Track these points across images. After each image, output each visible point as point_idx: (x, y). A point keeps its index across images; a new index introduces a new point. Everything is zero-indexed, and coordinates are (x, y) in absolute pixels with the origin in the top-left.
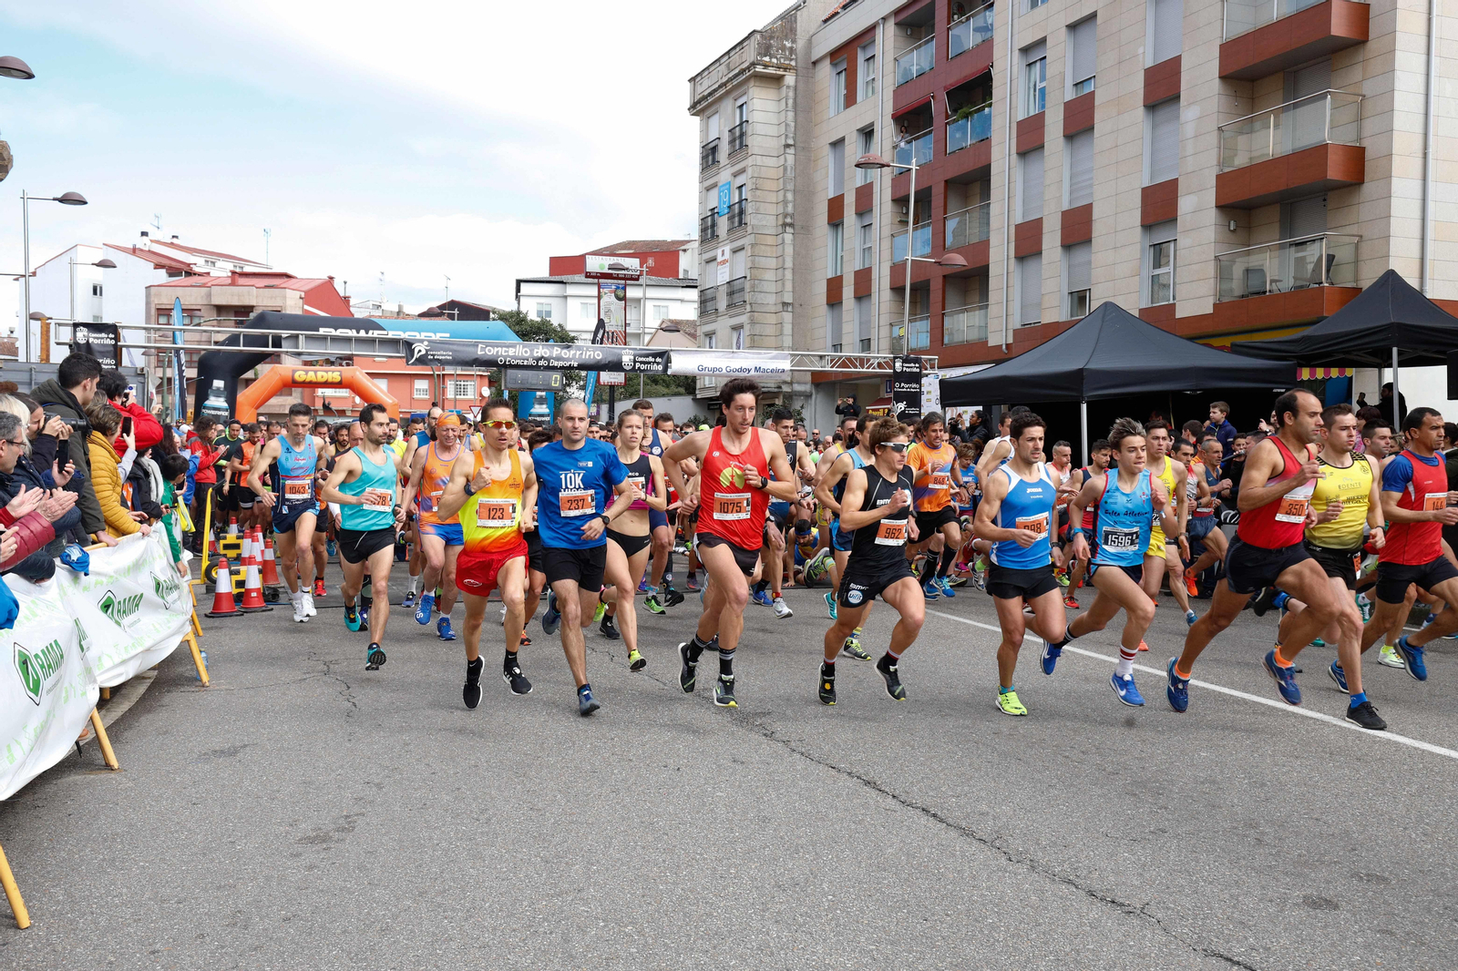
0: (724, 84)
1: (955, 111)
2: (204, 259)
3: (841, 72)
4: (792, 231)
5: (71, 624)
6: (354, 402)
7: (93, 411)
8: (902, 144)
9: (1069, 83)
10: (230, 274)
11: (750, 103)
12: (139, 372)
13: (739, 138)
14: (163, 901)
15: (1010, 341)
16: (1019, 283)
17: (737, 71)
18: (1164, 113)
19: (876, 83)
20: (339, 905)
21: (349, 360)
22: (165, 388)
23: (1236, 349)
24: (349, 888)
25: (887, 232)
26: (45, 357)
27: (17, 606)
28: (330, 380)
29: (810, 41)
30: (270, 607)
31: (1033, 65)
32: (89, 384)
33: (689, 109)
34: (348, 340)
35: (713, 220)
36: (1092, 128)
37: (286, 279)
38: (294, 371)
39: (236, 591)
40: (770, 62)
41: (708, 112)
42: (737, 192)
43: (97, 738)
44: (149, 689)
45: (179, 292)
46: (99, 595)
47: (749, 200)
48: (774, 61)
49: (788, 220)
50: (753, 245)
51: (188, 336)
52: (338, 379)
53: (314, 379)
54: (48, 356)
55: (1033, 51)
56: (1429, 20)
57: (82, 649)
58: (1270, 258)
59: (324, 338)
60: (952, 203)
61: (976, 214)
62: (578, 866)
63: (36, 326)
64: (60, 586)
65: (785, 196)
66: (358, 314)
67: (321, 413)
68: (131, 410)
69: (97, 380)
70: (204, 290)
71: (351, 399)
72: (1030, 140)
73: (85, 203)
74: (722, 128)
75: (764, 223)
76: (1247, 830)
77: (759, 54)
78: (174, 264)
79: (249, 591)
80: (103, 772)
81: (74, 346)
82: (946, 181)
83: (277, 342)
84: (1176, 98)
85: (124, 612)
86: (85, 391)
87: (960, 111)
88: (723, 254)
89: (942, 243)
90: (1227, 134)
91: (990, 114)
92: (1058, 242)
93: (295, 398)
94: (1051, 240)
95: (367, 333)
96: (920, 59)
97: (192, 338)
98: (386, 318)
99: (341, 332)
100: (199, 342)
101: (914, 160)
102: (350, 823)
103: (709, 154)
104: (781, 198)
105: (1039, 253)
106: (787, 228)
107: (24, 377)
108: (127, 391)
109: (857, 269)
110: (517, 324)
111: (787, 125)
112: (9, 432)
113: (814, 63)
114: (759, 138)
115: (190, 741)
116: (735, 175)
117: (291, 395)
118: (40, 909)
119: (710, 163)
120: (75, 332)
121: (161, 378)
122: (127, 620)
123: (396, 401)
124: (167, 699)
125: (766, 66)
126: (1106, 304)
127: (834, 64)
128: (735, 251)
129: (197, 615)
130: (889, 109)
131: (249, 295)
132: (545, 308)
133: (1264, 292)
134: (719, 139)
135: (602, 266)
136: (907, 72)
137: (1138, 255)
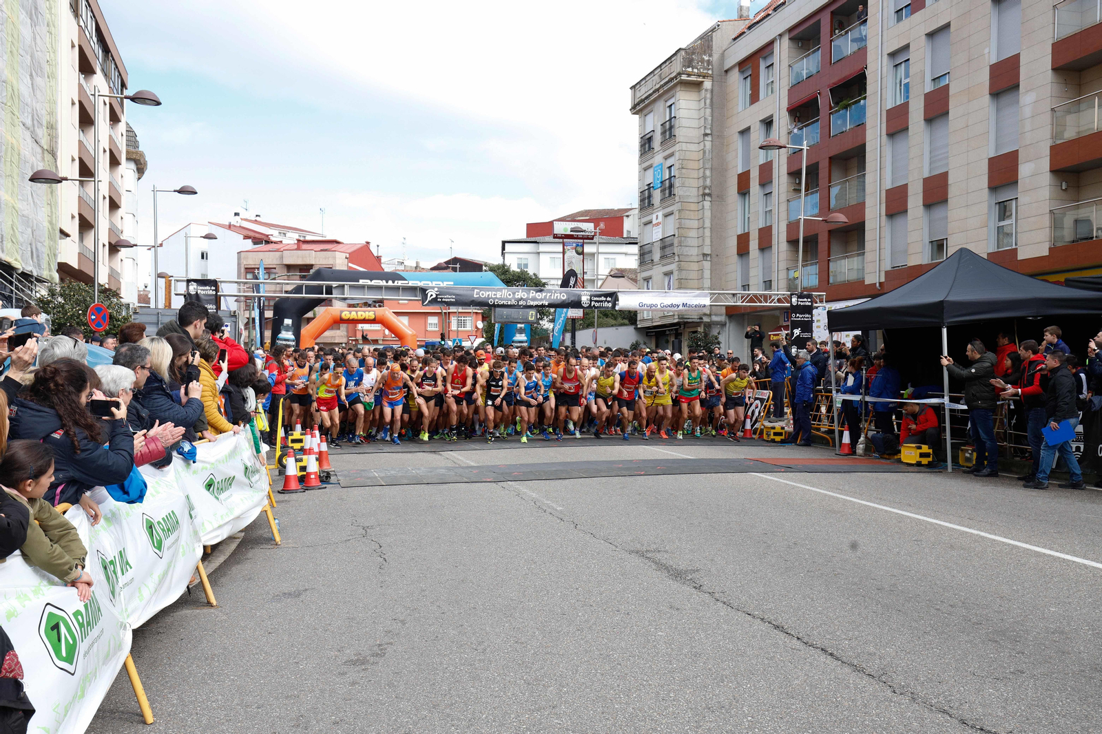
0: (657, 90)
1: (837, 103)
2: (278, 232)
3: (747, 77)
4: (709, 199)
5: (184, 498)
6: (384, 333)
7: (201, 344)
8: (796, 131)
9: (928, 78)
10: (296, 242)
11: (677, 103)
12: (232, 314)
13: (669, 131)
14: (247, 706)
15: (883, 280)
16: (890, 235)
17: (667, 79)
18: (1005, 99)
19: (774, 84)
20: (374, 713)
21: (380, 302)
22: (251, 325)
23: (1069, 283)
24: (381, 700)
25: (783, 198)
26: (168, 305)
27: (146, 486)
28: (367, 318)
29: (723, 54)
30: (324, 486)
31: (899, 67)
32: (199, 324)
33: (631, 110)
34: (380, 288)
35: (649, 193)
36: (947, 113)
37: (335, 245)
38: (342, 312)
39: (300, 474)
40: (693, 71)
41: (645, 112)
42: (667, 171)
43: (202, 582)
44: (239, 546)
45: (261, 255)
46: (204, 477)
47: (677, 177)
48: (696, 71)
49: (707, 191)
50: (680, 211)
51: (268, 287)
52: (373, 317)
53: (356, 318)
54: (170, 304)
55: (899, 55)
57: (191, 517)
58: (1096, 211)
59: (363, 287)
60: (835, 174)
61: (855, 183)
62: (552, 688)
63: (162, 282)
64: (176, 470)
65: (704, 172)
66: (387, 268)
67: (361, 342)
68: (226, 342)
69: (205, 321)
70: (278, 254)
71: (382, 332)
72: (897, 124)
73: (196, 193)
74: (656, 123)
75: (688, 194)
76: (1093, 673)
77: (684, 66)
78: (257, 235)
79: (308, 474)
80: (205, 608)
81: (187, 296)
82: (830, 158)
83: (329, 290)
84: (1016, 87)
85: (222, 489)
86: (196, 329)
87: (840, 104)
88: (657, 218)
89: (827, 206)
90: (1058, 114)
91: (865, 104)
92: (921, 203)
93: (342, 331)
94: (915, 201)
95: (393, 283)
96: (809, 65)
97: (272, 289)
98: (407, 271)
99: (375, 282)
100: (275, 292)
101: (805, 143)
102: (382, 650)
103: (646, 143)
104: (701, 175)
105: (906, 211)
106: (706, 197)
107: (154, 319)
108: (223, 328)
109: (761, 227)
110: (503, 274)
111: (705, 119)
112: (143, 360)
113: (726, 71)
114: (684, 130)
115: (267, 586)
116: (666, 158)
117: (339, 329)
118: (161, 709)
119: (647, 149)
120: (188, 286)
121: (248, 318)
122: (223, 496)
123: (415, 332)
124: (250, 554)
125: (689, 75)
126: (961, 250)
127: (741, 71)
128: (666, 216)
129: (273, 492)
130: (785, 104)
131: (310, 256)
132: (524, 262)
133: (1092, 238)
134: (654, 131)
135: (566, 230)
136: (799, 74)
137: (986, 211)
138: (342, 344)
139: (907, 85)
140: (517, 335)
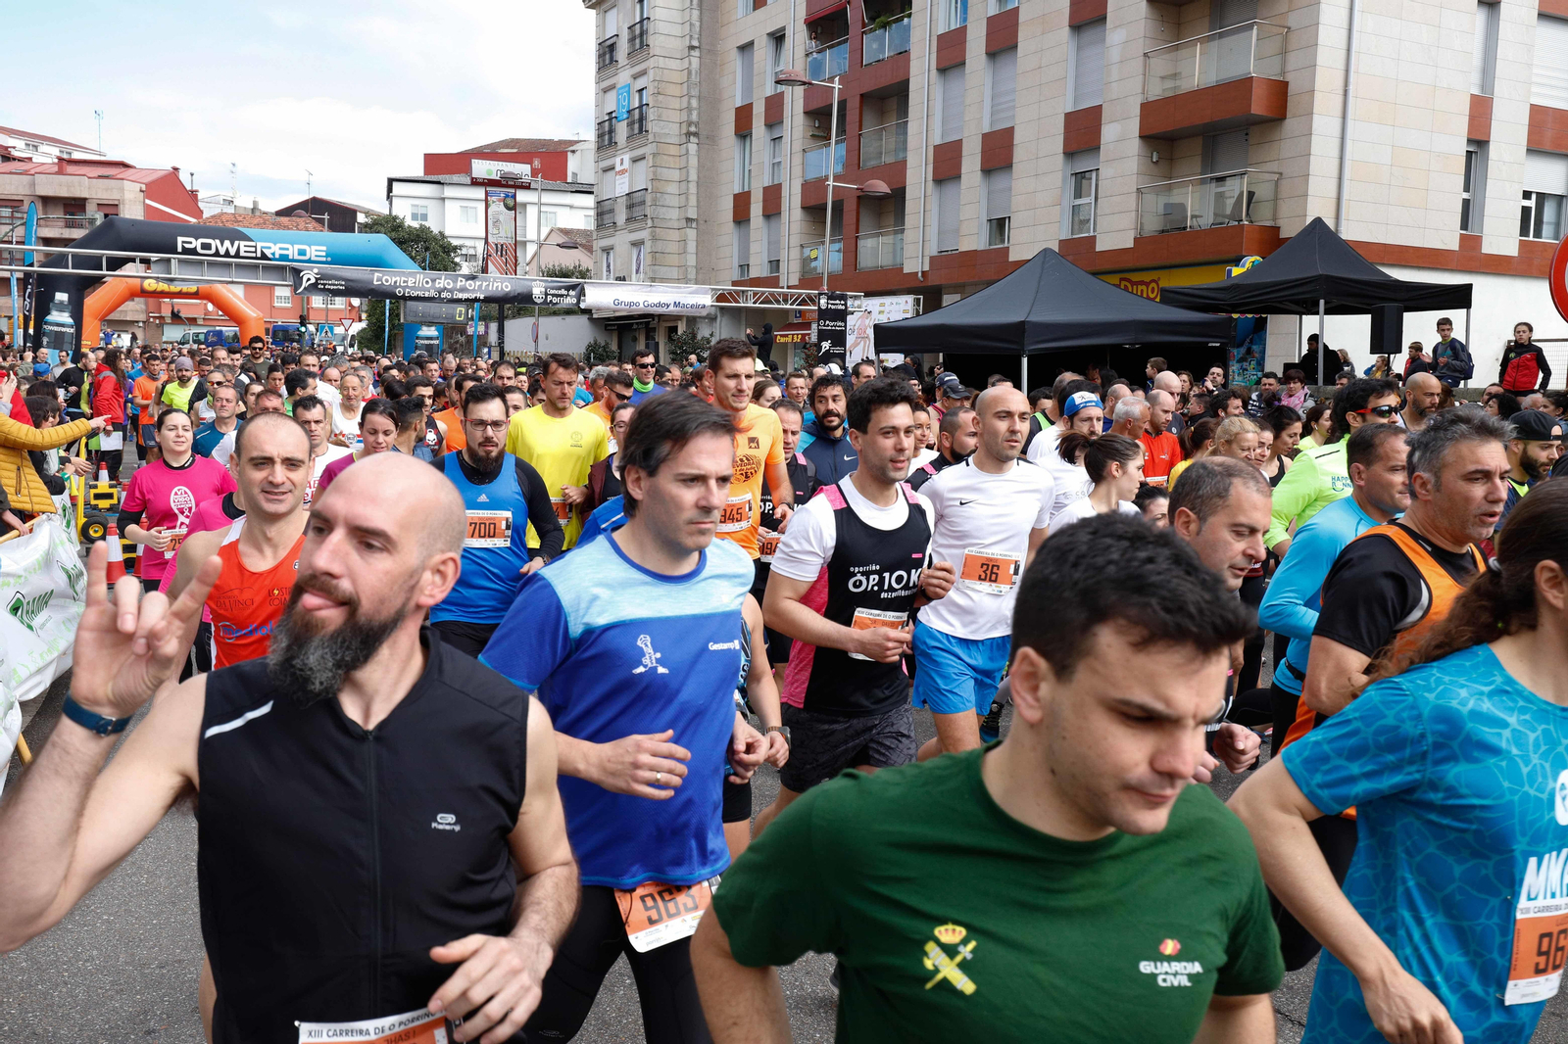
1: (872, 19)
2: (23, 143)
4: (696, 141)
6: (206, 309)
8: (815, 53)
10: (56, 161)
13: (640, 36)
15: (927, 268)
16: (937, 208)
18: (1090, 34)
25: (798, 146)
28: (185, 290)
35: (611, 125)
36: (1015, 47)
37: (123, 169)
38: (143, 279)
41: (605, 6)
42: (637, 96)
47: (650, 106)
49: (693, 129)
50: (654, 155)
52: (194, 290)
53: (167, 289)
58: (1192, 193)
60: (868, 119)
61: (893, 133)
65: (689, 103)
66: (210, 215)
67: (169, 320)
70: (26, 178)
72: (951, 56)
74: (621, 24)
75: (667, 131)
82: (862, 95)
84: (1102, 19)
87: (877, 20)
88: (622, 163)
89: (857, 162)
90: (1152, 62)
91: (909, 25)
92: (978, 166)
93: (138, 303)
94: (971, 163)
98: (244, 219)
103: (607, 52)
104: (685, 105)
105: (959, 177)
106: (691, 137)
109: (766, 185)
110: (393, 230)
111: (691, 24)
114: (662, 38)
116: (635, 77)
119: (607, 62)
123: (261, 315)
128: (635, 160)
130: (802, 14)
131: (80, 186)
132: (421, 211)
133: (1185, 228)
134: (617, 35)
135: (489, 172)
137: (1059, 183)
138: (137, 322)
139: (965, 3)
140: (424, 328)
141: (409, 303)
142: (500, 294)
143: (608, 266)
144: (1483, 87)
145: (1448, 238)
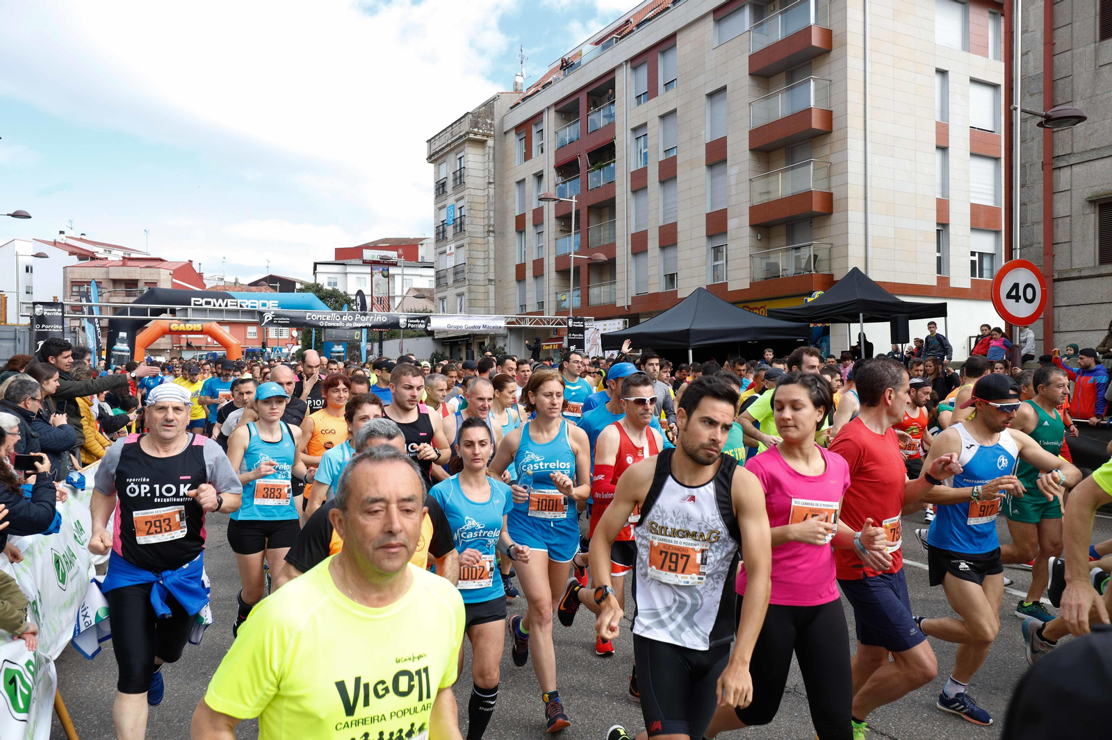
0: (450, 145)
1: (593, 165)
2: (103, 249)
3: (522, 139)
4: (493, 235)
6: (207, 340)
8: (561, 184)
9: (661, 150)
10: (122, 259)
11: (466, 156)
13: (459, 178)
15: (630, 304)
16: (634, 269)
17: (457, 137)
18: (718, 169)
19: (544, 146)
25: (552, 236)
28: (195, 329)
29: (502, 119)
31: (639, 139)
33: (427, 159)
35: (443, 228)
36: (676, 177)
37: (161, 262)
38: (170, 324)
40: (478, 131)
41: (439, 162)
42: (458, 211)
45: (87, 270)
47: (466, 216)
48: (481, 131)
49: (491, 229)
50: (469, 244)
52: (200, 329)
53: (184, 329)
55: (639, 130)
56: (865, 121)
58: (782, 256)
60: (593, 219)
61: (608, 227)
65: (489, 214)
66: (210, 287)
70: (104, 269)
72: (639, 183)
73: (30, 217)
74: (448, 171)
75: (476, 230)
77: (471, 127)
78: (82, 252)
81: (34, 318)
82: (588, 207)
84: (725, 161)
87: (596, 165)
88: (450, 249)
89: (587, 243)
90: (754, 183)
91: (614, 167)
92: (657, 245)
93: (167, 339)
94: (653, 243)
96: (570, 132)
98: (230, 287)
103: (441, 187)
104: (486, 215)
105: (646, 251)
106: (490, 233)
109: (534, 259)
110: (317, 291)
111: (489, 170)
113: (505, 133)
114: (472, 178)
116: (457, 200)
119: (441, 192)
120: (34, 308)
123: (237, 341)
125: (475, 134)
127: (518, 134)
128: (458, 247)
130: (552, 162)
131: (135, 272)
132: (333, 281)
133: (779, 276)
134: (447, 177)
135: (373, 256)
136: (563, 140)
137: (705, 253)
138: (166, 350)
139: (646, 154)
140: (336, 346)
141: (327, 330)
142: (381, 323)
143: (443, 308)
144: (943, 194)
145: (931, 279)
